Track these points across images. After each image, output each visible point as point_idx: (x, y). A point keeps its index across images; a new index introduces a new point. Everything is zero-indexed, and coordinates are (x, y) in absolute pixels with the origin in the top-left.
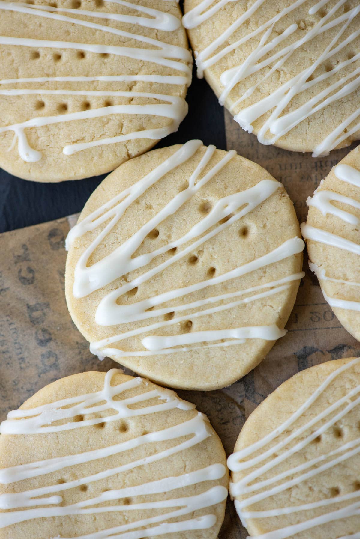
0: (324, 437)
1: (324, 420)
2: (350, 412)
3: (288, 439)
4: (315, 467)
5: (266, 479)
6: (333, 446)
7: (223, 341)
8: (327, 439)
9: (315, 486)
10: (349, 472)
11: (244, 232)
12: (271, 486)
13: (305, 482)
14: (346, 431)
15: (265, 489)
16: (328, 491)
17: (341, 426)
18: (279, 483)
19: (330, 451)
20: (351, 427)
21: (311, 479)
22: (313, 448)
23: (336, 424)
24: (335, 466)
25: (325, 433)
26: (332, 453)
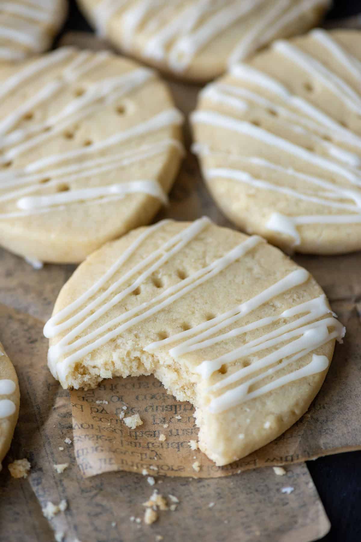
0: (142, 288)
1: (140, 273)
2: (166, 263)
3: (104, 295)
4: (136, 315)
5: (86, 334)
6: (153, 295)
7: (101, 197)
8: (147, 289)
9: (140, 333)
10: (175, 316)
11: (121, 111)
12: (94, 340)
13: (130, 331)
14: (165, 280)
15: (88, 343)
16: (155, 335)
17: (159, 276)
18: (101, 335)
19: (151, 299)
20: (170, 276)
21: (135, 327)
22: (133, 298)
23: (153, 274)
24: (159, 312)
25: (143, 283)
26: (154, 300)
